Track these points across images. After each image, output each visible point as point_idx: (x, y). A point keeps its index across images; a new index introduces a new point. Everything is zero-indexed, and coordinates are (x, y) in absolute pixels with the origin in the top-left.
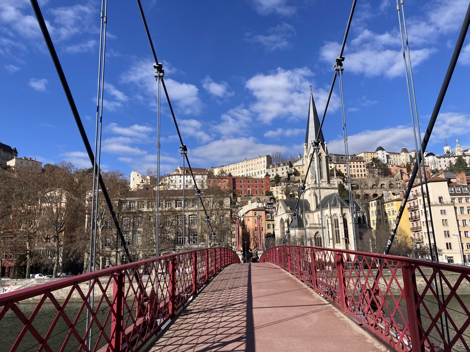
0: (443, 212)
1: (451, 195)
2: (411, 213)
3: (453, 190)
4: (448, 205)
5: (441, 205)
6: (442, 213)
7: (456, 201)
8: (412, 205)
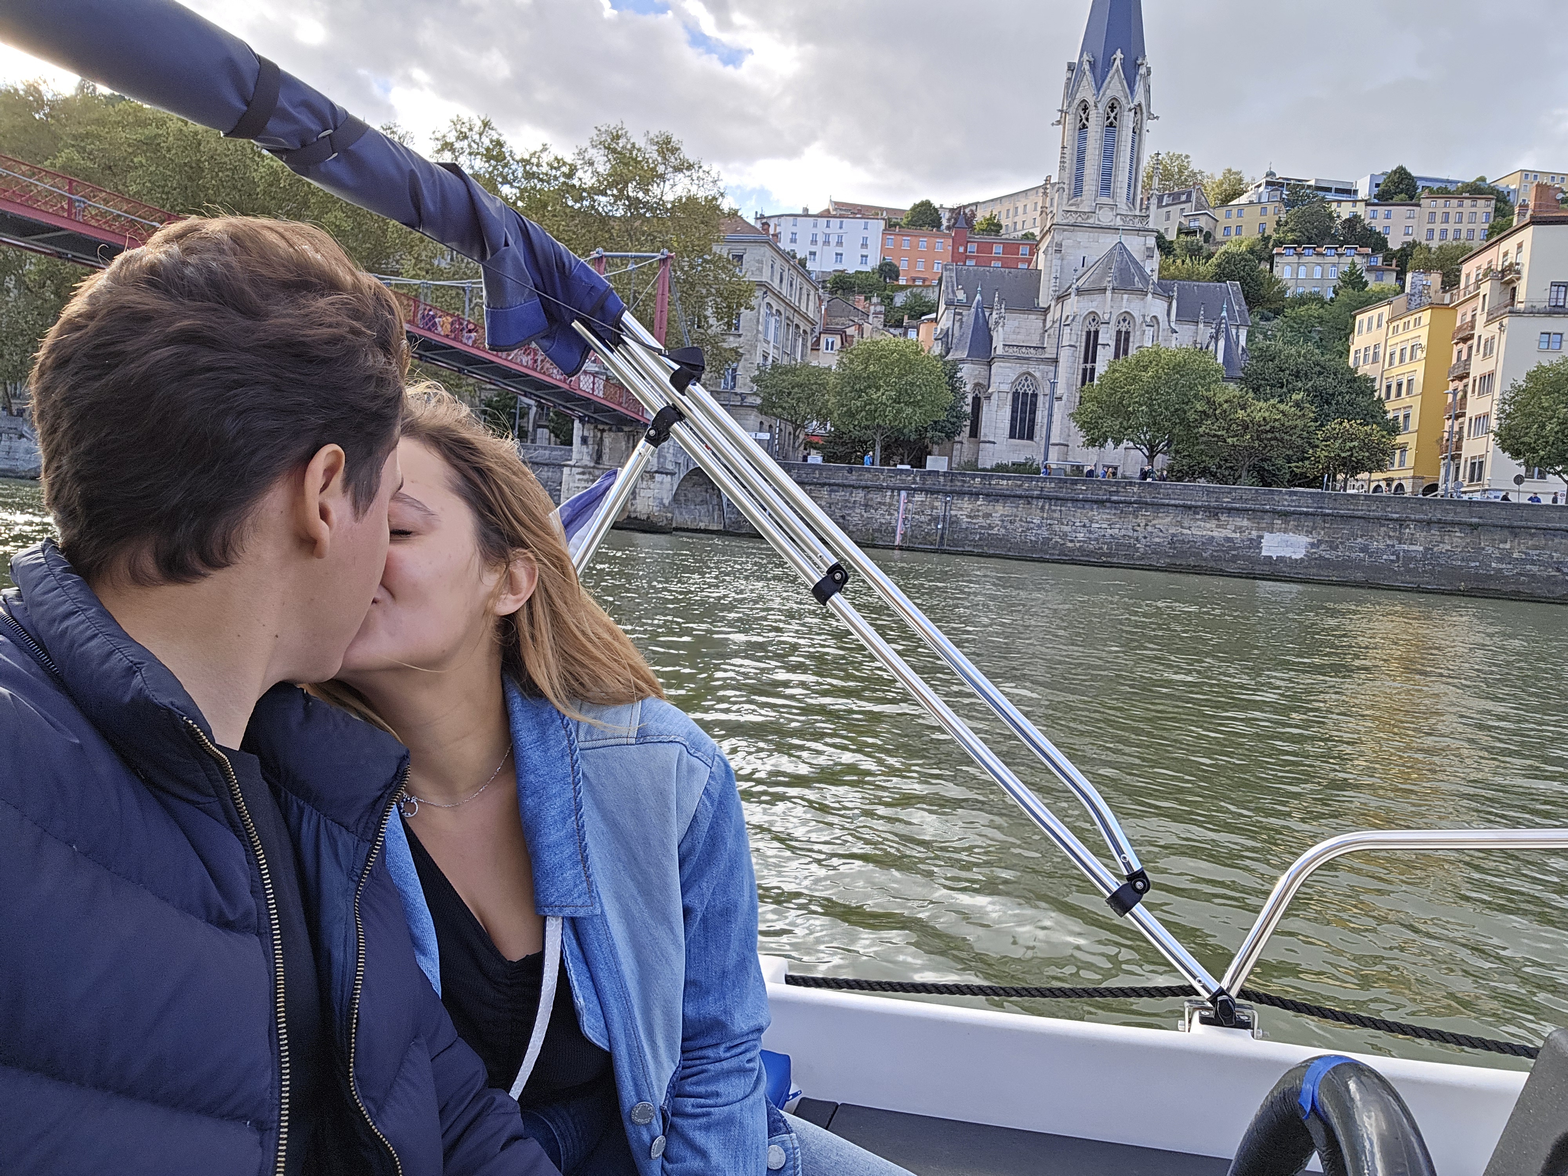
0: (1548, 341)
2: (1460, 351)
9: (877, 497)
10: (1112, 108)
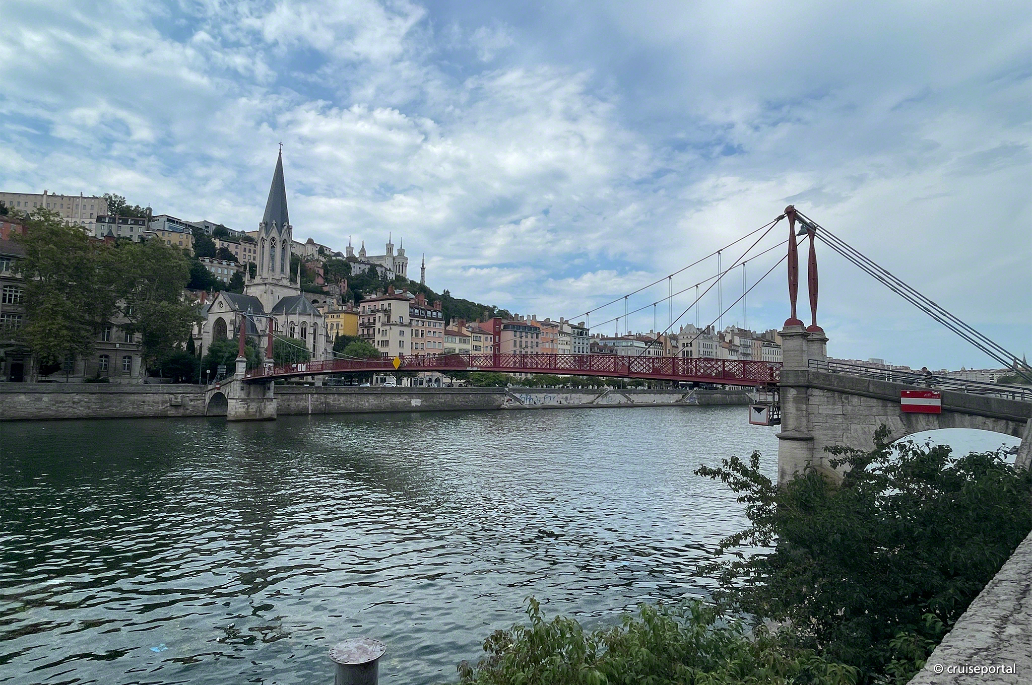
0: (402, 333)
1: (410, 316)
2: (363, 330)
3: (412, 311)
4: (406, 326)
5: (401, 326)
6: (400, 334)
7: (414, 323)
8: (366, 321)
9: (300, 397)
10: (284, 242)
